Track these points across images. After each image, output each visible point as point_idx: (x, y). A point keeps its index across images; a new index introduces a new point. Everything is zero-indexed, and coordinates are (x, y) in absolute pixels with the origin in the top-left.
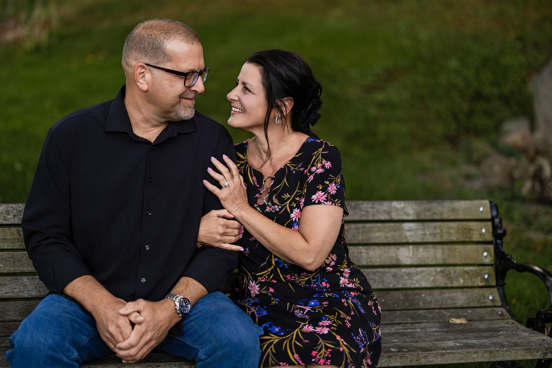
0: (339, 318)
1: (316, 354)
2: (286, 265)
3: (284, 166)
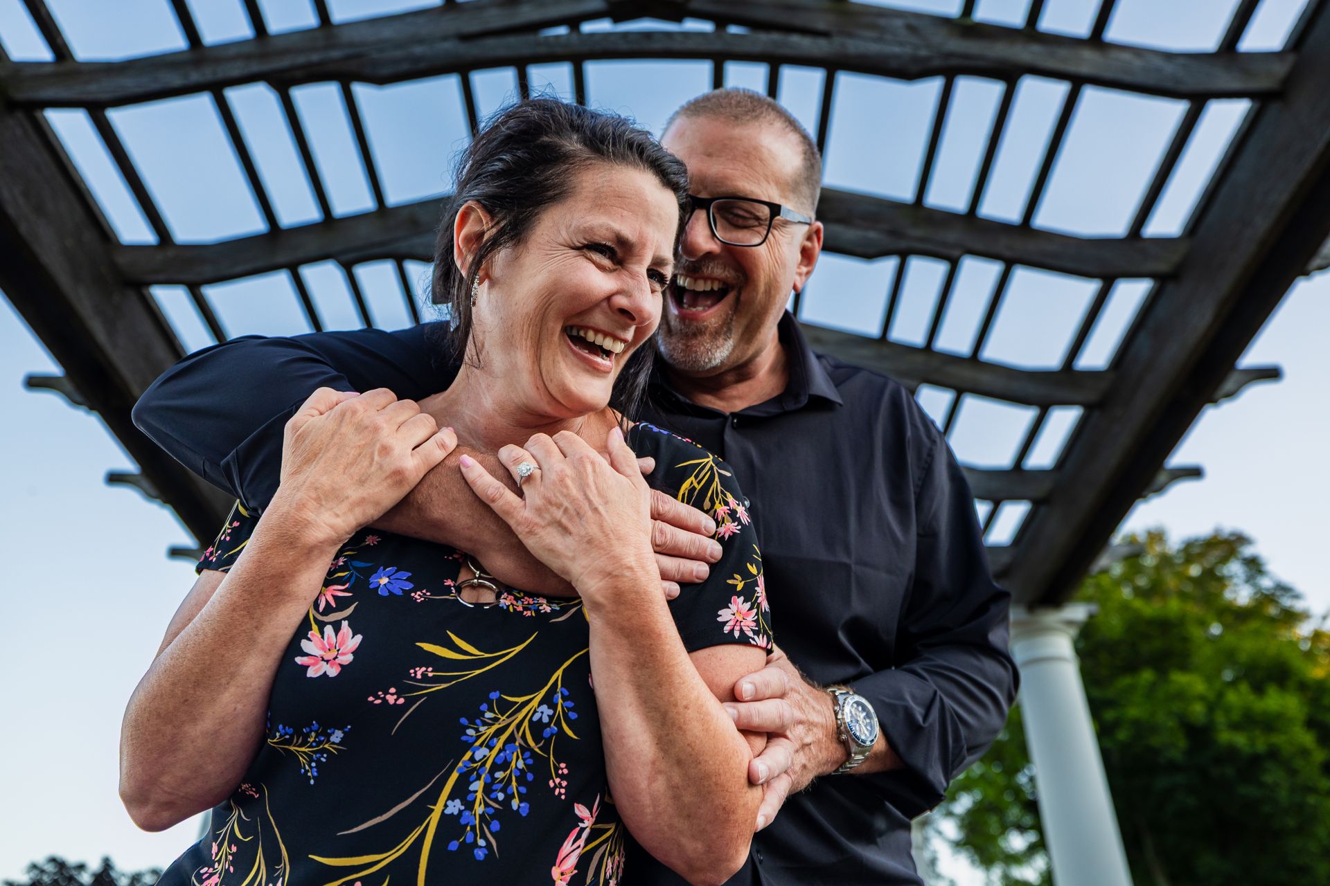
2: (481, 842)
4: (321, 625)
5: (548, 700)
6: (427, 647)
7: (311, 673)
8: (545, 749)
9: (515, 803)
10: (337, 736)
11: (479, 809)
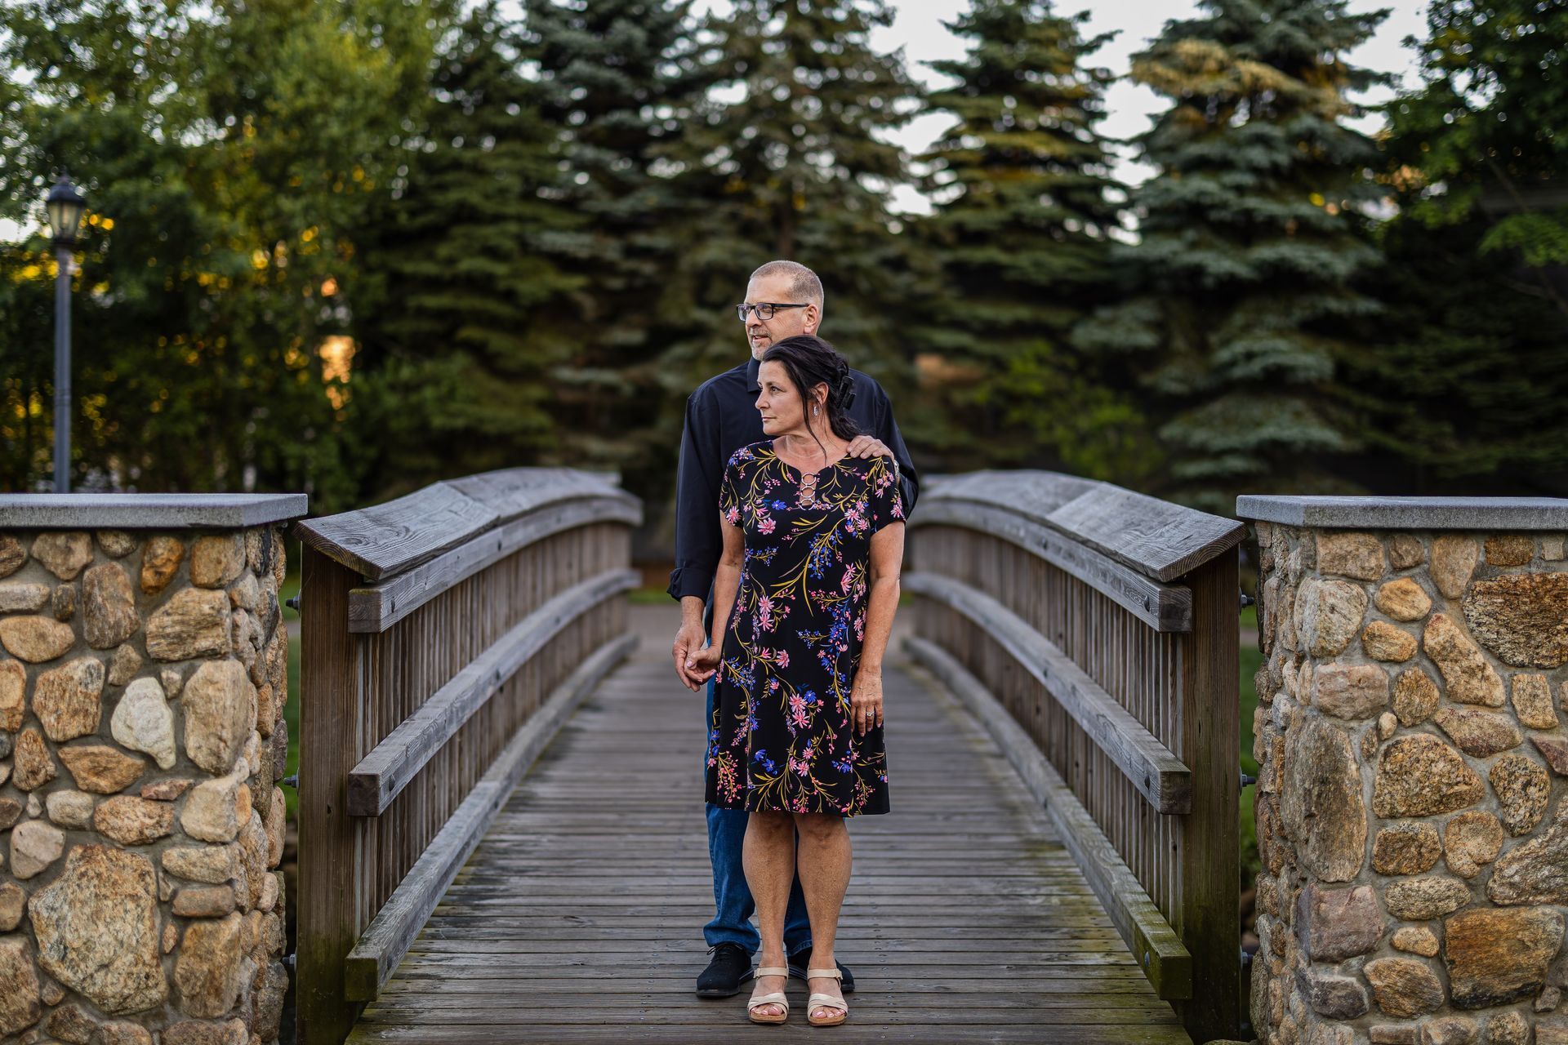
6: (795, 523)
7: (763, 533)
8: (834, 549)
9: (827, 564)
10: (775, 550)
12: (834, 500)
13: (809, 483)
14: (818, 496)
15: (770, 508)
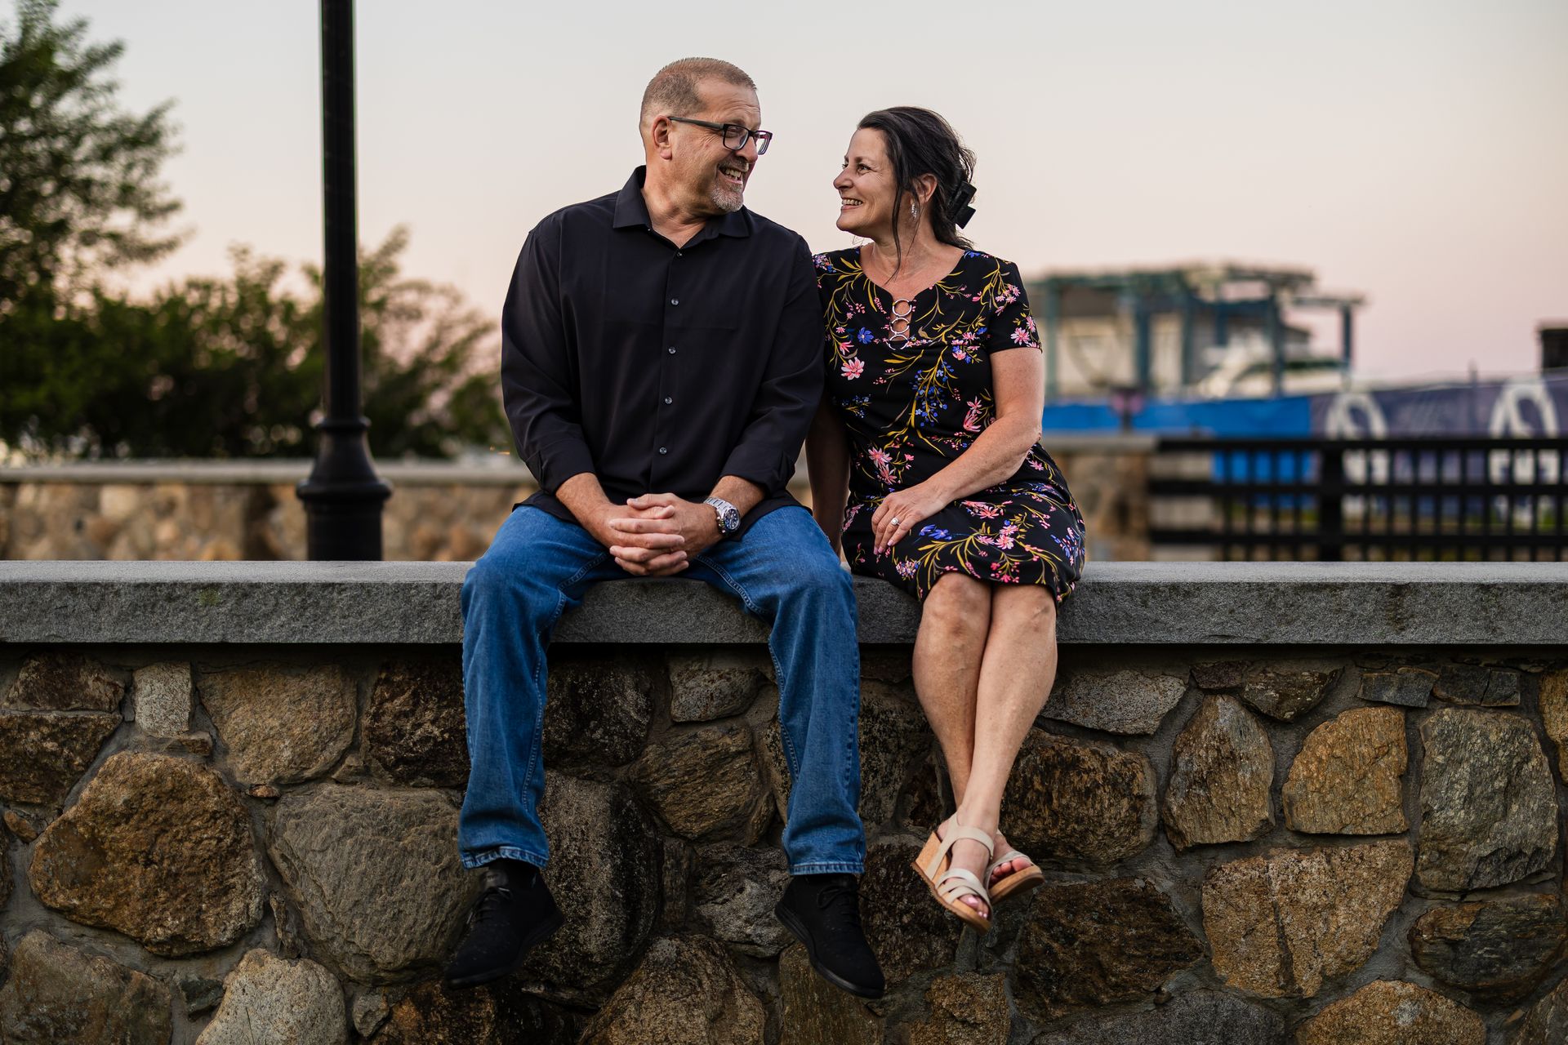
0: (1029, 520)
1: (998, 568)
3: (934, 287)
4: (847, 361)
5: (940, 368)
6: (888, 361)
7: (849, 378)
8: (946, 385)
9: (941, 406)
10: (866, 400)
11: (928, 410)
12: (932, 333)
13: (902, 312)
14: (914, 330)
15: (856, 343)
